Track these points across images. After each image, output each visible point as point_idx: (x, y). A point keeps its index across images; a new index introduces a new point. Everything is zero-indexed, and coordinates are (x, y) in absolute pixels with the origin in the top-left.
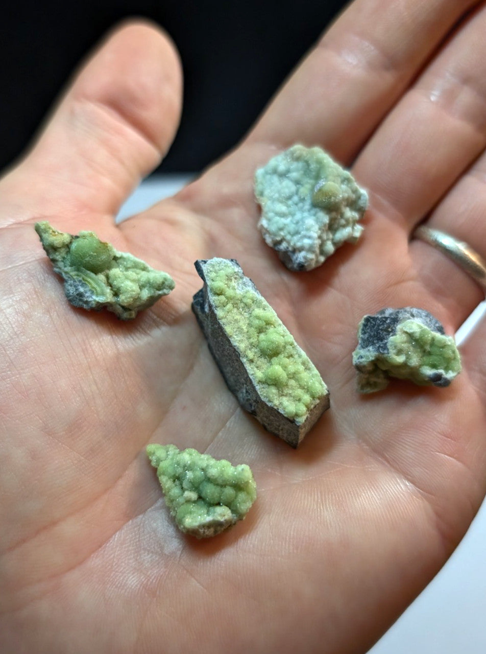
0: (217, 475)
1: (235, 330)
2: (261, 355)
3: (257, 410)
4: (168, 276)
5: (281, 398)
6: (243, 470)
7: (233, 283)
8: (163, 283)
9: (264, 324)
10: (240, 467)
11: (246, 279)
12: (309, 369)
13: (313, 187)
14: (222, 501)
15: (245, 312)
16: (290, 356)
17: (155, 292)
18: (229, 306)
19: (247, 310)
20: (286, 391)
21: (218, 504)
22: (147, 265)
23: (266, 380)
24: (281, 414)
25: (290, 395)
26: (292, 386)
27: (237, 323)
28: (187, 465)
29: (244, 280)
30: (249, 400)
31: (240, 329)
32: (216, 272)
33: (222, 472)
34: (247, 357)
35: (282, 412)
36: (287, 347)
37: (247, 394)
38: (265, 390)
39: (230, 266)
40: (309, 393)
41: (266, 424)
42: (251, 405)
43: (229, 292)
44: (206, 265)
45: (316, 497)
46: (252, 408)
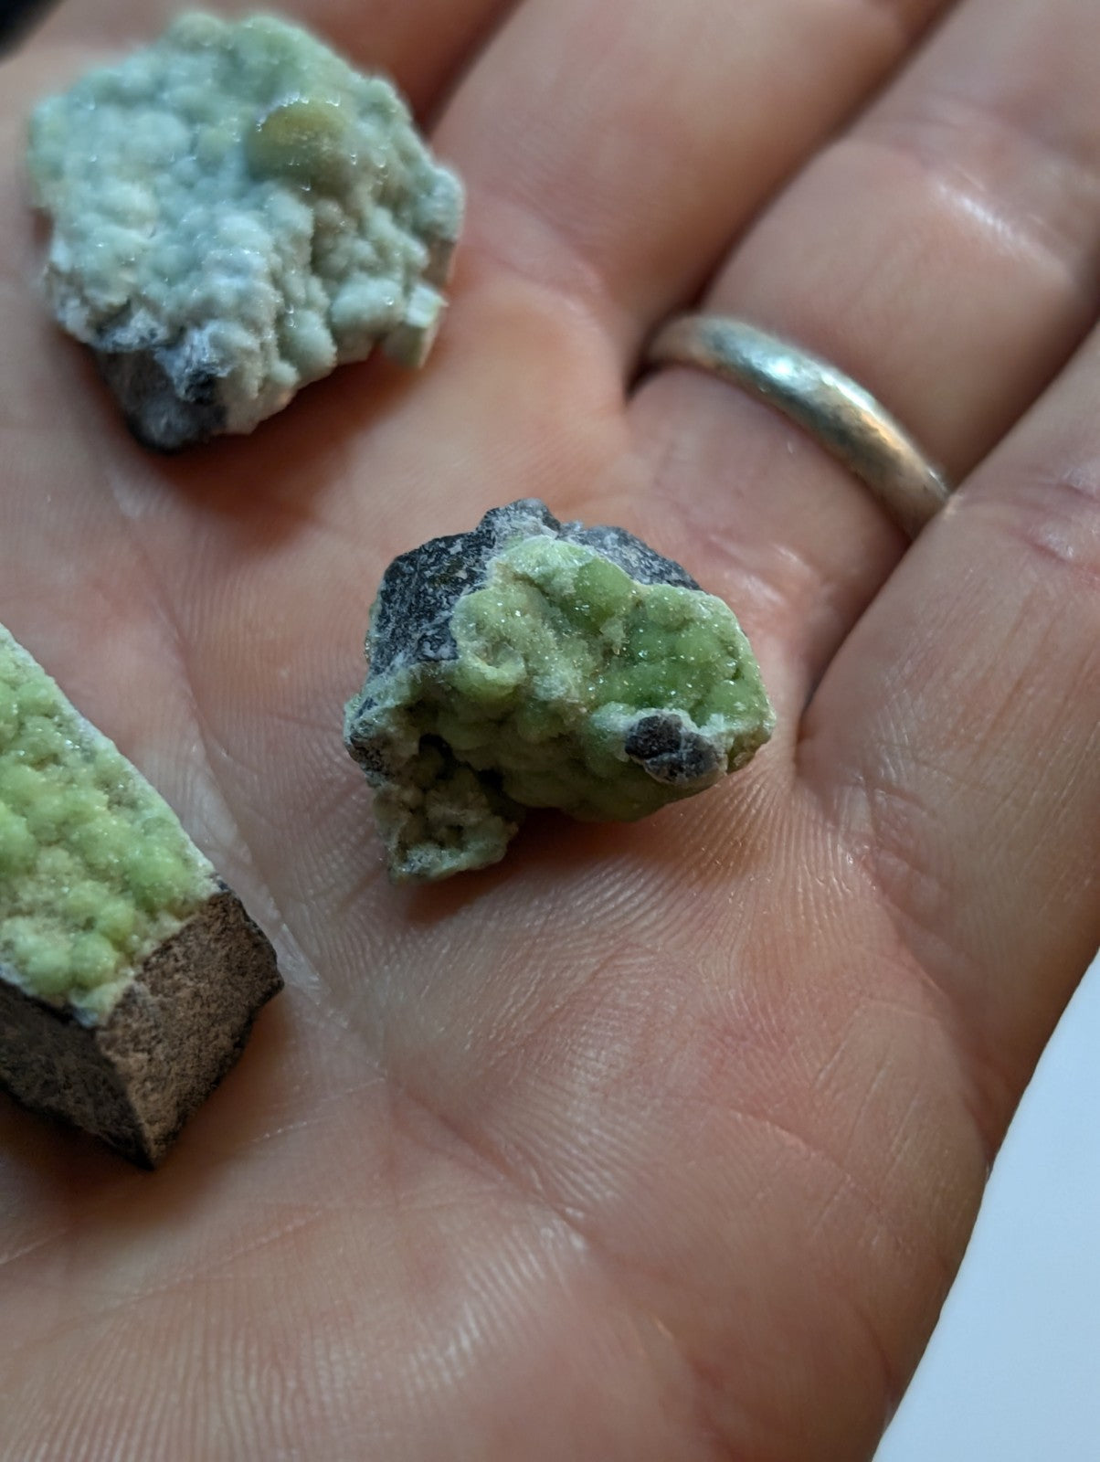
12: (133, 805)
16: (47, 759)
24: (14, 991)
25: (49, 909)
26: (53, 871)
35: (19, 981)
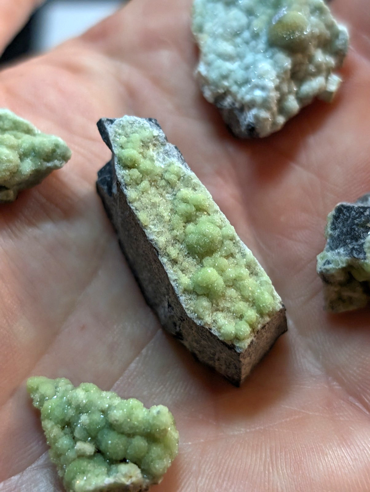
0: (121, 420)
1: (152, 217)
2: (188, 253)
3: (184, 332)
4: (61, 141)
5: (215, 313)
6: (158, 413)
7: (152, 152)
8: (54, 151)
9: (194, 209)
10: (155, 409)
11: (169, 146)
12: (256, 274)
13: (271, 17)
14: (128, 457)
15: (167, 193)
16: (230, 255)
17: (41, 164)
18: (145, 184)
19: (170, 190)
20: (223, 304)
21: (124, 461)
22: (32, 126)
23: (194, 289)
24: (215, 336)
25: (229, 310)
26: (231, 297)
27: (156, 208)
28: (81, 405)
29: (167, 147)
30: (173, 316)
31: (159, 217)
32: (127, 136)
33: (130, 415)
34: (168, 255)
35: (216, 334)
36: (225, 243)
37: (170, 308)
38: (192, 303)
39: (148, 128)
40: (255, 307)
41: (197, 352)
42: (175, 325)
43: (145, 164)
44: (113, 126)
45: (264, 454)
46: (176, 329)
